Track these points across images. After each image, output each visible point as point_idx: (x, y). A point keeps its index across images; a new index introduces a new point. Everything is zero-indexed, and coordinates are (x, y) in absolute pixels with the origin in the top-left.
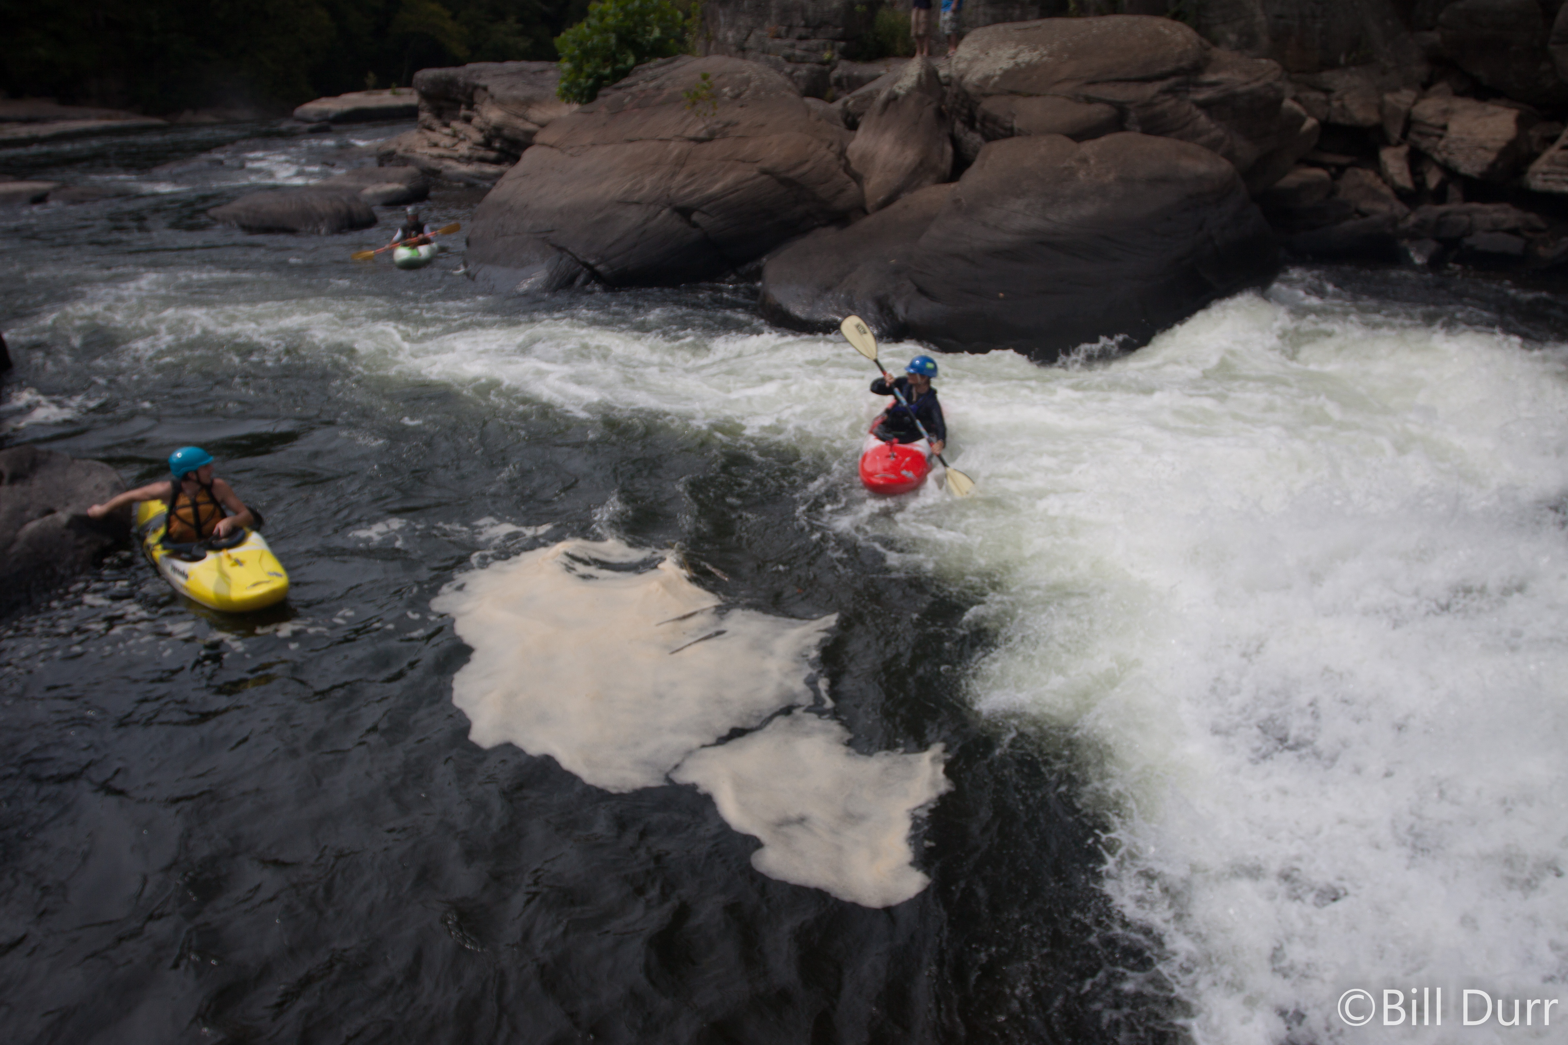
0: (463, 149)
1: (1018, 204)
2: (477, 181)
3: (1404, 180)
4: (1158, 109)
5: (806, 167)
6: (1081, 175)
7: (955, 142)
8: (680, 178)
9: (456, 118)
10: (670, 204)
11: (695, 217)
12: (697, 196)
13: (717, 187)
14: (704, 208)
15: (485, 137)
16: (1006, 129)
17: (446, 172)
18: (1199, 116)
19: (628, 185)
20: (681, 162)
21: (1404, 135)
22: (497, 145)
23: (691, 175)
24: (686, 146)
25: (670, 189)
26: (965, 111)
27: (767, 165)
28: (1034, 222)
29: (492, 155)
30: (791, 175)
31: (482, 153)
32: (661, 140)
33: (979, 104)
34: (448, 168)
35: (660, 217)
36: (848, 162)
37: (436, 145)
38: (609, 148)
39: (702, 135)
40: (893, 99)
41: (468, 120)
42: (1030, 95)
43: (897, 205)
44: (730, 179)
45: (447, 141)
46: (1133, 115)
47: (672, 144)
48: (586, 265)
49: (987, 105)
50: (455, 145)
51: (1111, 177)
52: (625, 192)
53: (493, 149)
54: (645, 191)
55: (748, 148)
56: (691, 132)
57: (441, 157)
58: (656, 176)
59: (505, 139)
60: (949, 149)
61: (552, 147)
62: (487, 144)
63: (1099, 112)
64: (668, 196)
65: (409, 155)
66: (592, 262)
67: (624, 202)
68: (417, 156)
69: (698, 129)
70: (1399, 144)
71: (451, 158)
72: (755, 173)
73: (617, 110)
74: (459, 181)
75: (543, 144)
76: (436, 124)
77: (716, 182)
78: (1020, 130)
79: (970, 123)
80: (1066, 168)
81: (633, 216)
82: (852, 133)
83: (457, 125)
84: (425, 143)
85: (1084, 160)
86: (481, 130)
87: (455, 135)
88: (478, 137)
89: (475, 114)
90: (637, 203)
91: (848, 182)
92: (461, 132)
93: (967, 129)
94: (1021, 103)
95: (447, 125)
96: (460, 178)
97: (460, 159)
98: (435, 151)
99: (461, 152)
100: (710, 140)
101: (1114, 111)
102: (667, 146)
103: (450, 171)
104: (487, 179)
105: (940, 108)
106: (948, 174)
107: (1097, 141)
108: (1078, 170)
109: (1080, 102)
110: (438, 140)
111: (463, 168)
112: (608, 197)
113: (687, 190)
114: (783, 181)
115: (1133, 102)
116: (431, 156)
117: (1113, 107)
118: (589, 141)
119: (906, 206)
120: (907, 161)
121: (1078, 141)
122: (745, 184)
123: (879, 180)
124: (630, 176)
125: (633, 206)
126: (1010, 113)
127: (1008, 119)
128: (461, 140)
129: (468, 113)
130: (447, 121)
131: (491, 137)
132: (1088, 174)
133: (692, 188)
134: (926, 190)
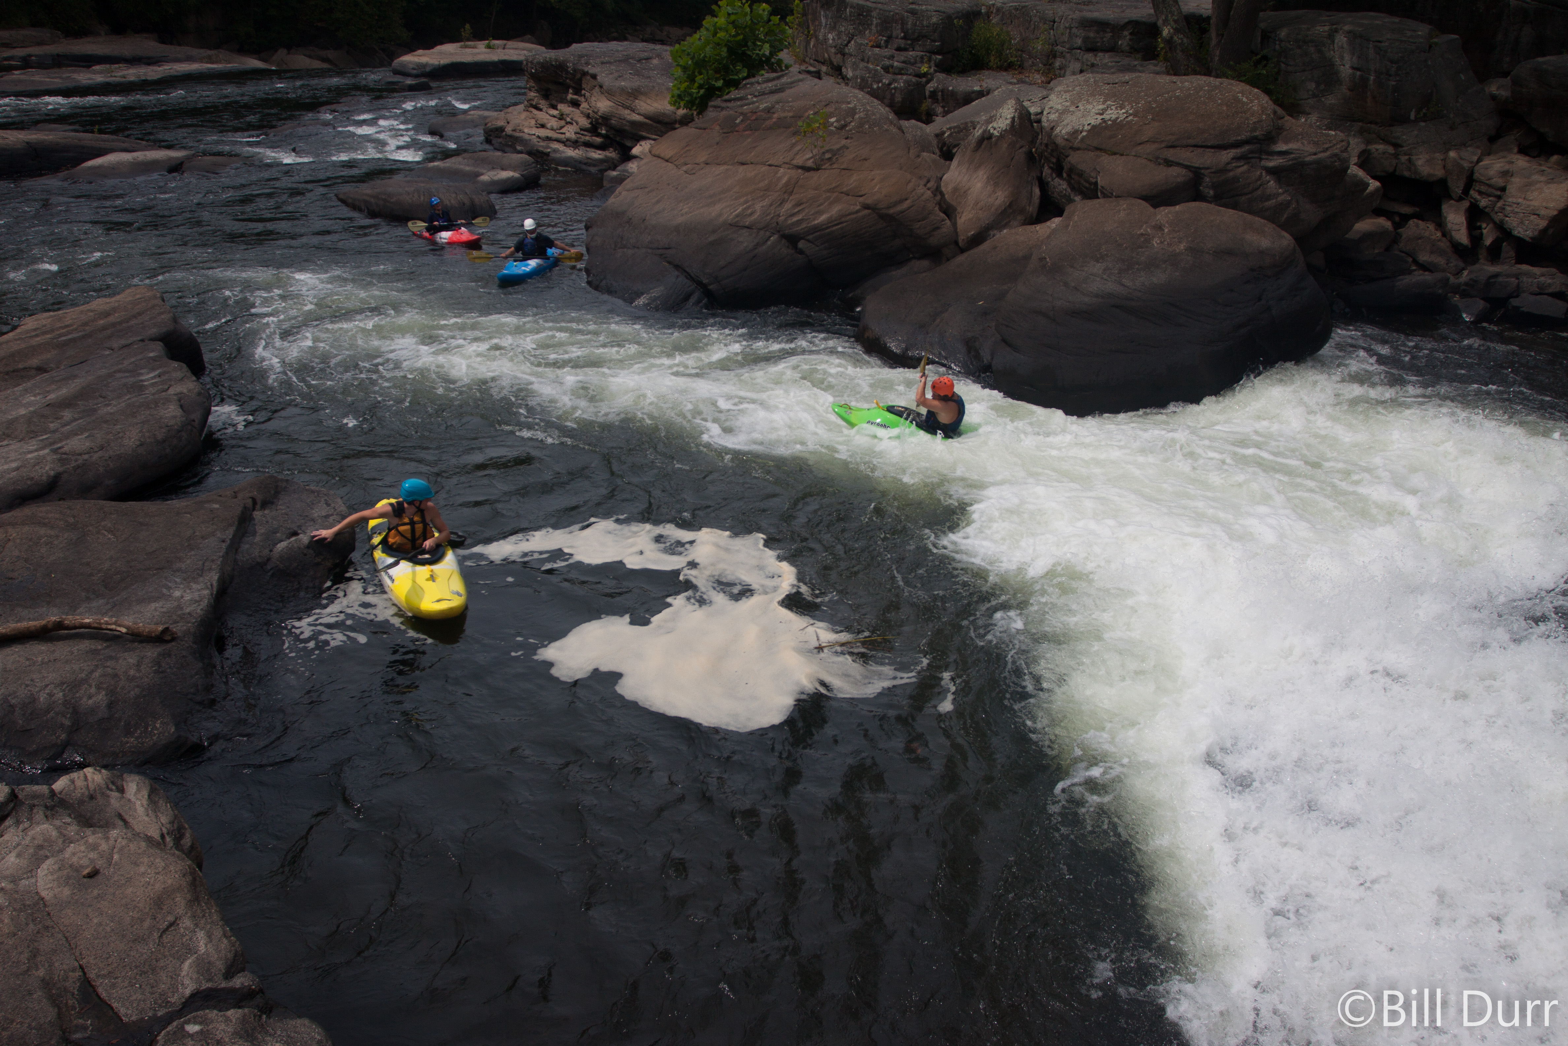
0: (570, 132)
1: (1097, 268)
2: (584, 167)
3: (1462, 236)
4: (1231, 174)
5: (905, 205)
6: (1156, 242)
7: (1043, 185)
8: (788, 206)
9: (563, 101)
10: (779, 231)
11: (801, 245)
12: (804, 225)
13: (823, 218)
14: (810, 237)
15: (591, 123)
16: (1091, 183)
17: (553, 155)
18: (1269, 182)
19: (740, 209)
20: (789, 189)
21: (1466, 192)
22: (603, 131)
23: (799, 204)
24: (794, 173)
25: (779, 216)
26: (1054, 160)
27: (869, 201)
28: (1111, 287)
29: (599, 140)
30: (891, 211)
31: (588, 138)
32: (770, 165)
33: (1067, 157)
34: (555, 150)
35: (769, 243)
36: (942, 194)
37: (543, 126)
38: (723, 168)
39: (810, 163)
40: (987, 137)
41: (576, 104)
42: (1115, 154)
43: (986, 246)
44: (835, 210)
45: (554, 123)
46: (1207, 181)
47: (782, 170)
48: (700, 283)
49: (1074, 159)
50: (561, 128)
51: (1182, 246)
52: (737, 216)
53: (599, 135)
54: (755, 216)
55: (853, 181)
56: (799, 161)
57: (548, 139)
58: (766, 202)
59: (610, 127)
60: (1037, 191)
61: (667, 161)
62: (593, 130)
63: (1176, 175)
64: (777, 223)
65: (517, 134)
66: (705, 281)
67: (736, 226)
68: (527, 137)
69: (806, 157)
70: (1460, 199)
71: (558, 141)
72: (858, 207)
73: (729, 128)
74: (565, 166)
75: (659, 157)
76: (543, 104)
77: (821, 213)
78: (1102, 187)
79: (1058, 170)
80: (1142, 234)
81: (745, 241)
82: (948, 163)
83: (563, 108)
84: (533, 122)
85: (1160, 228)
86: (588, 116)
87: (561, 117)
88: (584, 122)
89: (583, 99)
90: (747, 227)
91: (943, 220)
92: (568, 115)
93: (1054, 175)
94: (1105, 159)
95: (554, 107)
96: (567, 162)
97: (566, 142)
98: (543, 133)
99: (568, 135)
100: (817, 169)
101: (1191, 175)
102: (777, 173)
103: (558, 155)
104: (594, 166)
105: (1031, 152)
106: (1035, 215)
107: (1172, 209)
108: (1153, 237)
109: (1160, 164)
110: (545, 121)
111: (571, 153)
112: (721, 220)
113: (795, 219)
114: (883, 217)
115: (1207, 168)
116: (539, 137)
117: (1190, 171)
118: (703, 159)
119: (995, 248)
120: (998, 202)
121: (1155, 206)
122: (848, 218)
123: (971, 216)
124: (742, 200)
125: (745, 230)
126: (1095, 169)
127: (1093, 174)
128: (567, 123)
129: (575, 97)
130: (554, 102)
131: (597, 123)
132: (1161, 242)
133: (800, 217)
134: (1013, 231)
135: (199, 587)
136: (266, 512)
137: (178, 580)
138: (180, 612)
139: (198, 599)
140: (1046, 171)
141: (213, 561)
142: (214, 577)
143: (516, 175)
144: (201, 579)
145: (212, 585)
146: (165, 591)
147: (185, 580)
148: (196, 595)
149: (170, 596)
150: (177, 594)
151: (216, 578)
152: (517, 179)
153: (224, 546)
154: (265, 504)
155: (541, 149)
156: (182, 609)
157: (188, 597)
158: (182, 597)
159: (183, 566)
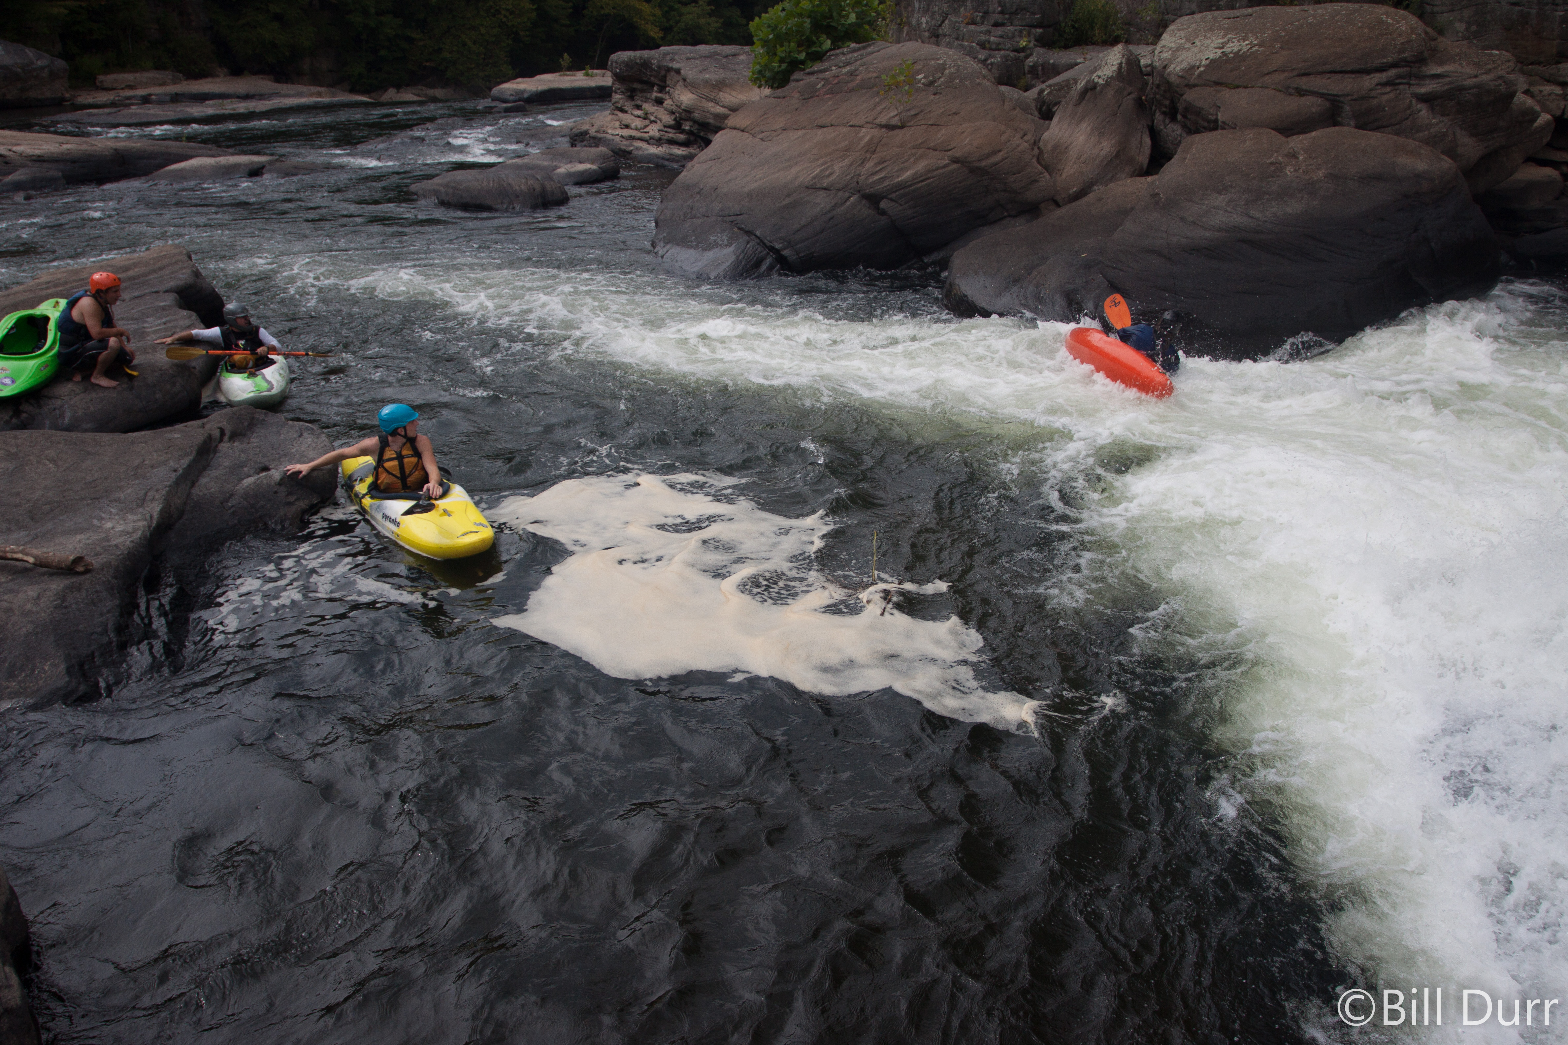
0: (654, 130)
1: (1221, 200)
2: (666, 163)
4: (1375, 101)
5: (999, 157)
6: (1289, 171)
7: (1154, 133)
8: (869, 165)
9: (648, 100)
10: (859, 191)
11: (883, 204)
12: (886, 183)
13: (907, 174)
14: (893, 196)
15: (675, 120)
16: (1209, 122)
17: (635, 152)
18: (1420, 111)
19: (818, 170)
20: (871, 149)
22: (687, 126)
23: (882, 162)
24: (877, 132)
25: (859, 175)
26: (1167, 102)
27: (958, 154)
28: (1236, 219)
29: (682, 137)
30: (983, 164)
31: (672, 134)
32: (851, 126)
33: (1182, 95)
34: (637, 149)
35: (848, 203)
36: (1041, 152)
37: (627, 126)
38: (800, 133)
39: (895, 121)
40: (1091, 88)
41: (659, 102)
42: (1238, 87)
43: (1089, 198)
44: (920, 166)
45: (638, 123)
46: (1347, 108)
47: (864, 130)
48: (772, 249)
49: (1190, 96)
50: (646, 127)
51: (1321, 173)
52: (814, 178)
53: (683, 132)
54: (834, 177)
55: (941, 135)
56: (883, 119)
57: (632, 138)
58: (846, 162)
59: (695, 122)
60: (1148, 141)
61: (743, 131)
62: (677, 126)
63: (1311, 105)
64: (857, 182)
65: (600, 135)
66: (778, 246)
67: (812, 188)
68: (610, 137)
69: (890, 116)
71: (641, 139)
72: (947, 162)
73: (810, 95)
74: (649, 162)
75: (735, 128)
76: (628, 105)
77: (906, 169)
78: (1224, 123)
79: (1172, 114)
80: (1272, 163)
81: (821, 202)
82: (1047, 122)
83: (649, 107)
84: (617, 124)
85: (1294, 156)
86: (673, 113)
87: (646, 117)
88: (668, 119)
89: (667, 97)
90: (826, 189)
91: (1041, 173)
92: (651, 114)
93: (1167, 121)
94: (1227, 94)
95: (639, 107)
96: (649, 158)
97: (650, 141)
98: (626, 132)
99: (652, 133)
100: (902, 127)
101: (1328, 104)
102: (858, 133)
103: (640, 153)
104: (677, 161)
105: (1140, 99)
106: (1145, 166)
107: (1308, 135)
108: (1286, 165)
109: (1290, 94)
110: (629, 121)
111: (653, 150)
112: (797, 183)
113: (877, 177)
114: (973, 171)
115: (1348, 95)
116: (622, 137)
117: (1327, 99)
118: (781, 125)
119: (1100, 200)
120: (1104, 153)
121: (1287, 137)
122: (935, 173)
123: (1073, 171)
124: (821, 161)
125: (822, 192)
126: (1215, 105)
127: (1212, 111)
128: (652, 122)
129: (659, 95)
130: (639, 103)
131: (681, 119)
132: (1296, 171)
133: (882, 175)
134: (1121, 183)
135: (135, 518)
136: (236, 444)
137: (113, 511)
138: (105, 544)
139: (130, 530)
140: (1158, 117)
141: (157, 490)
142: (155, 508)
143: (594, 167)
144: (141, 510)
145: (151, 517)
146: (96, 522)
147: (122, 510)
148: (129, 528)
149: (100, 527)
150: (109, 525)
151: (158, 509)
152: (595, 171)
153: (174, 475)
154: (234, 436)
155: (623, 147)
156: (109, 540)
157: (119, 528)
158: (113, 528)
159: (122, 496)
